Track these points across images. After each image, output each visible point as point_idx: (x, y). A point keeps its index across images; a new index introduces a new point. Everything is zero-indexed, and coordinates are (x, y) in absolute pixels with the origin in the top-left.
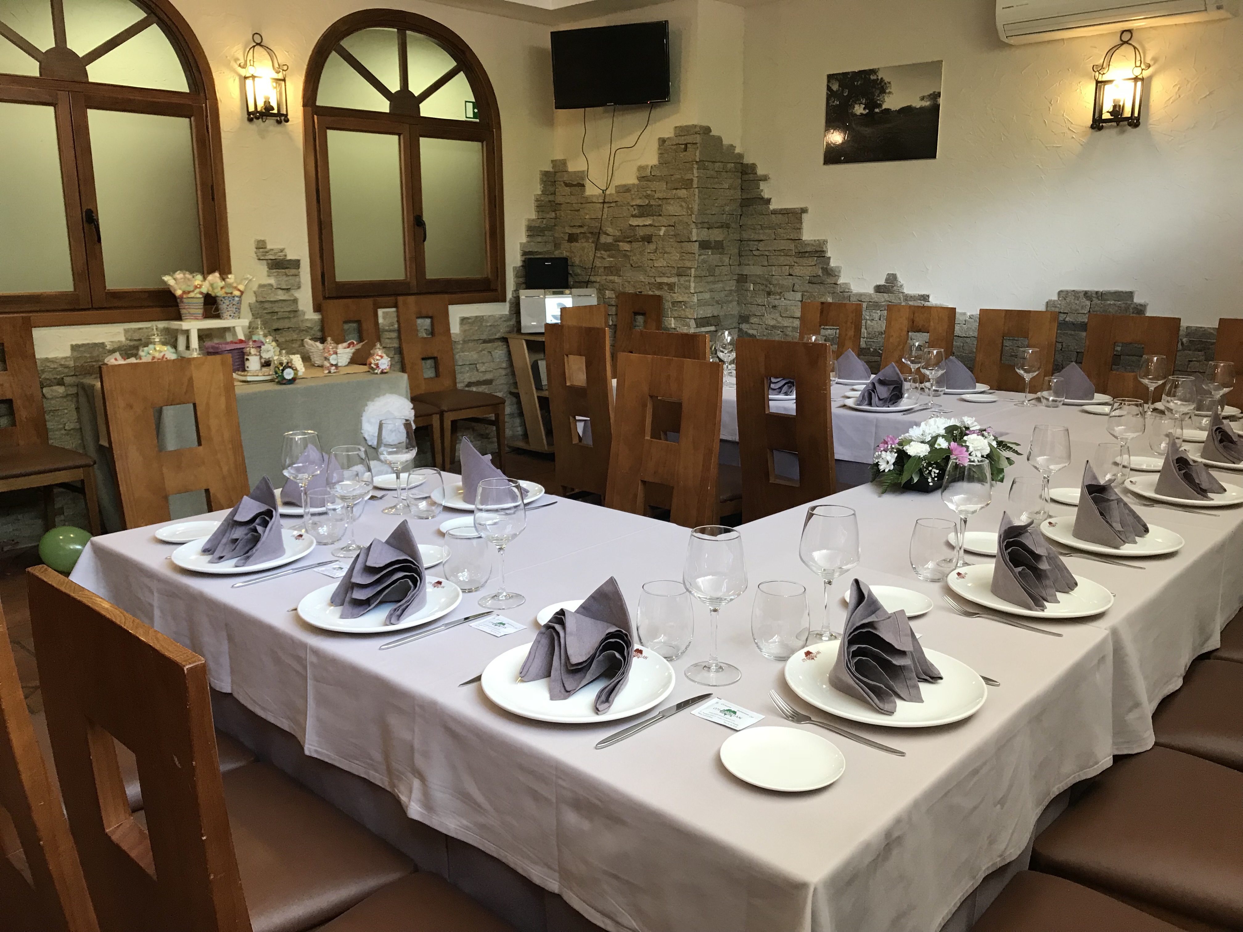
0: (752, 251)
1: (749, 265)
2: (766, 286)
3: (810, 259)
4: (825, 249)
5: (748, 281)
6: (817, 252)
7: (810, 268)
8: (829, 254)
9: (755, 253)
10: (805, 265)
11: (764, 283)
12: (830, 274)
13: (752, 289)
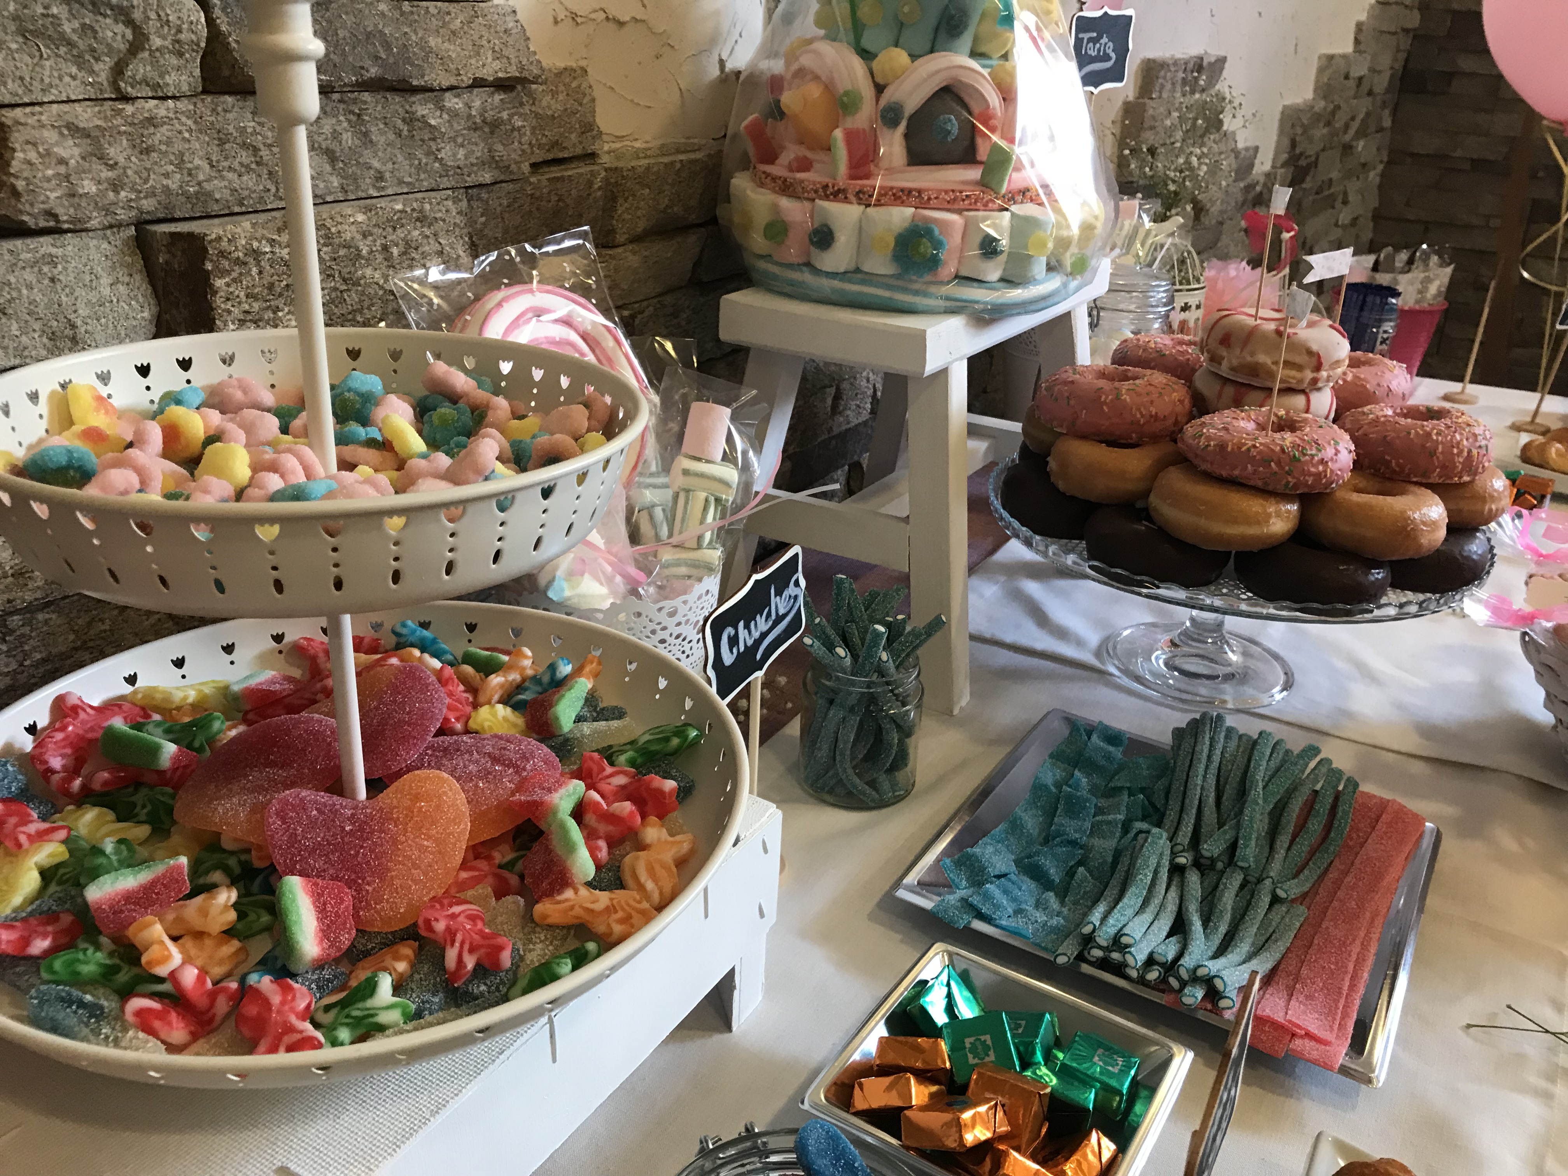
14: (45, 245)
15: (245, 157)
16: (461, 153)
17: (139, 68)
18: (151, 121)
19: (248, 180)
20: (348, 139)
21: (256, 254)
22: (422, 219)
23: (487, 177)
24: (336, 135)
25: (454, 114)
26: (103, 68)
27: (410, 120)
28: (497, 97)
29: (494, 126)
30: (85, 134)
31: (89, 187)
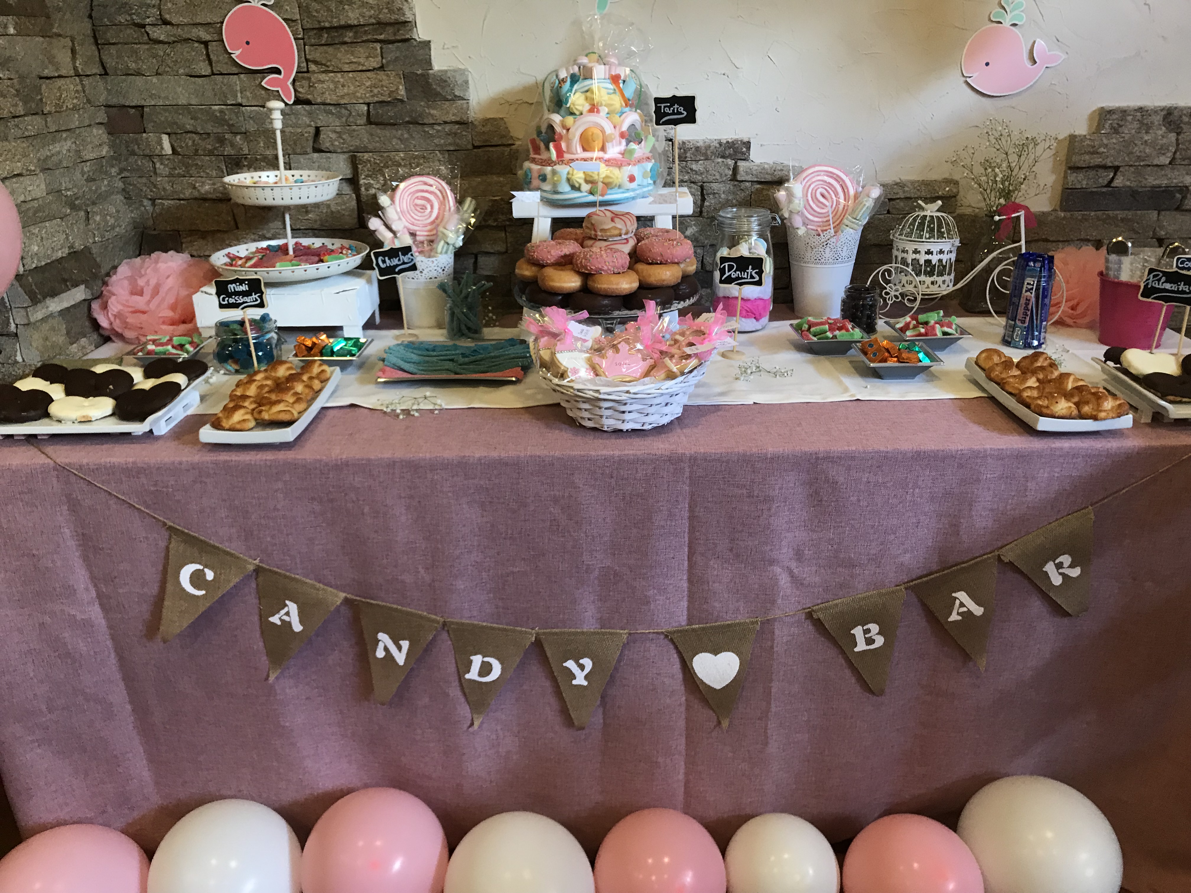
0: (143, 26)
1: (139, 73)
2: (221, 140)
3: (361, 51)
4: (409, 17)
5: (149, 126)
6: (381, 25)
7: (368, 80)
8: (422, 33)
9: (159, 33)
10: (346, 68)
11: (209, 128)
12: (438, 94)
13: (168, 150)
14: (329, 155)
15: (377, 139)
16: (442, 141)
17: (351, 119)
18: (354, 130)
19: (378, 144)
20: (406, 136)
21: (370, 161)
22: (424, 157)
23: (452, 148)
24: (402, 135)
25: (438, 131)
26: (344, 119)
27: (424, 131)
28: (457, 126)
29: (455, 134)
30: (337, 132)
31: (337, 143)
